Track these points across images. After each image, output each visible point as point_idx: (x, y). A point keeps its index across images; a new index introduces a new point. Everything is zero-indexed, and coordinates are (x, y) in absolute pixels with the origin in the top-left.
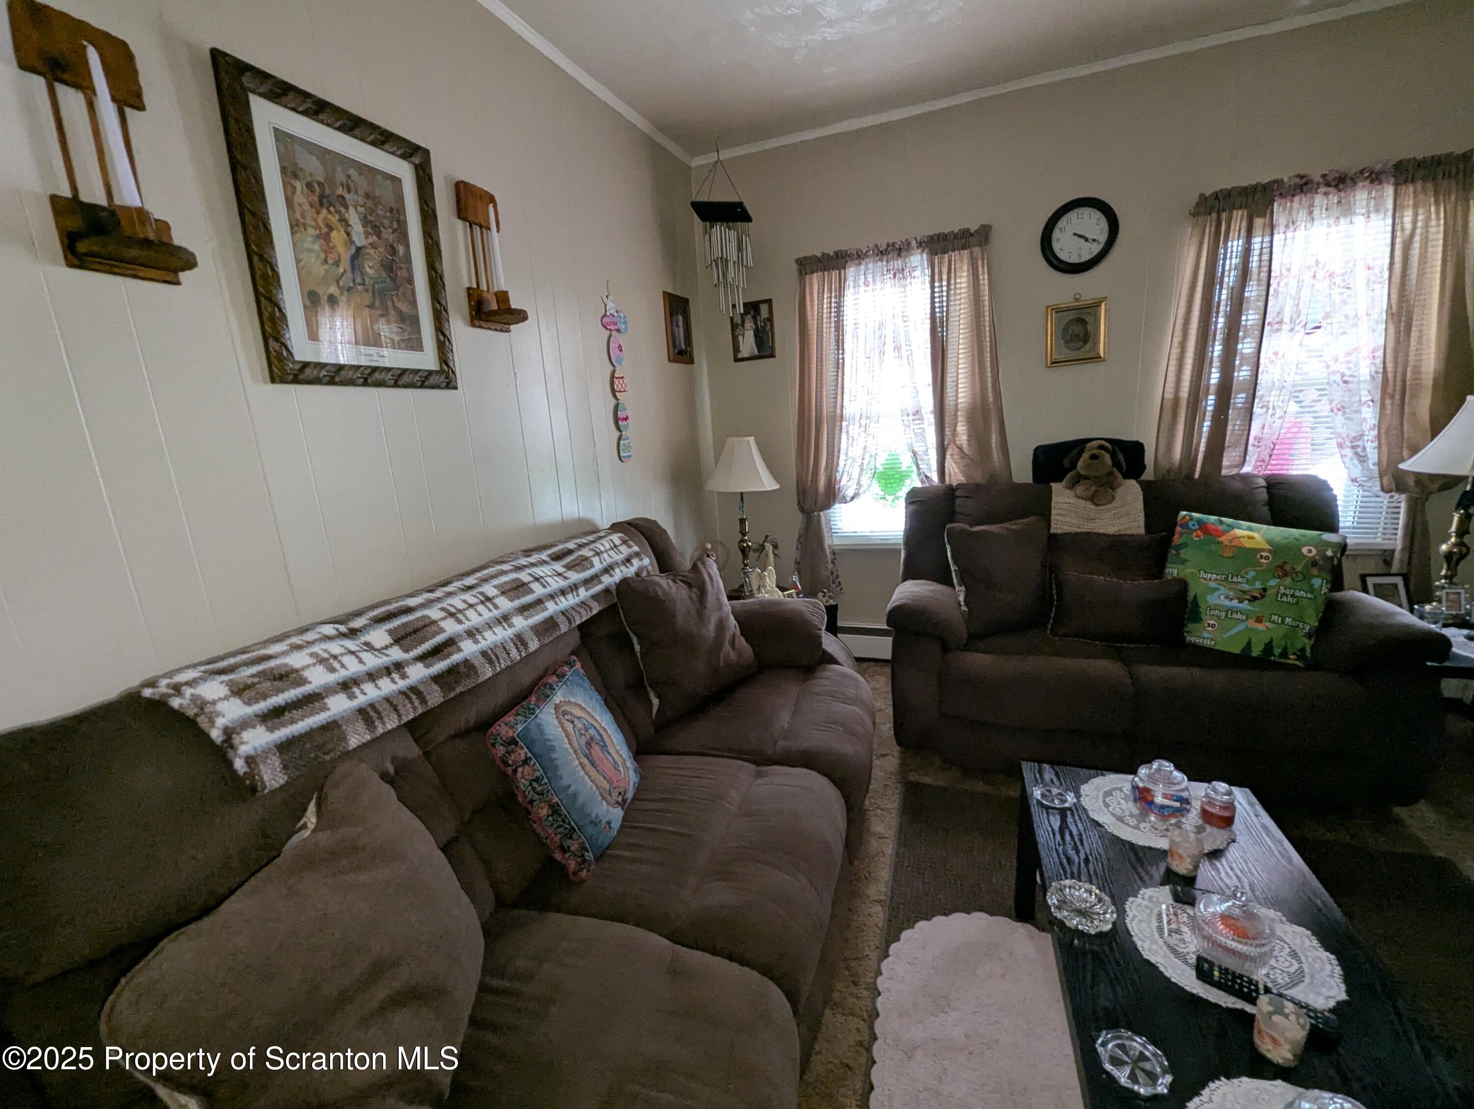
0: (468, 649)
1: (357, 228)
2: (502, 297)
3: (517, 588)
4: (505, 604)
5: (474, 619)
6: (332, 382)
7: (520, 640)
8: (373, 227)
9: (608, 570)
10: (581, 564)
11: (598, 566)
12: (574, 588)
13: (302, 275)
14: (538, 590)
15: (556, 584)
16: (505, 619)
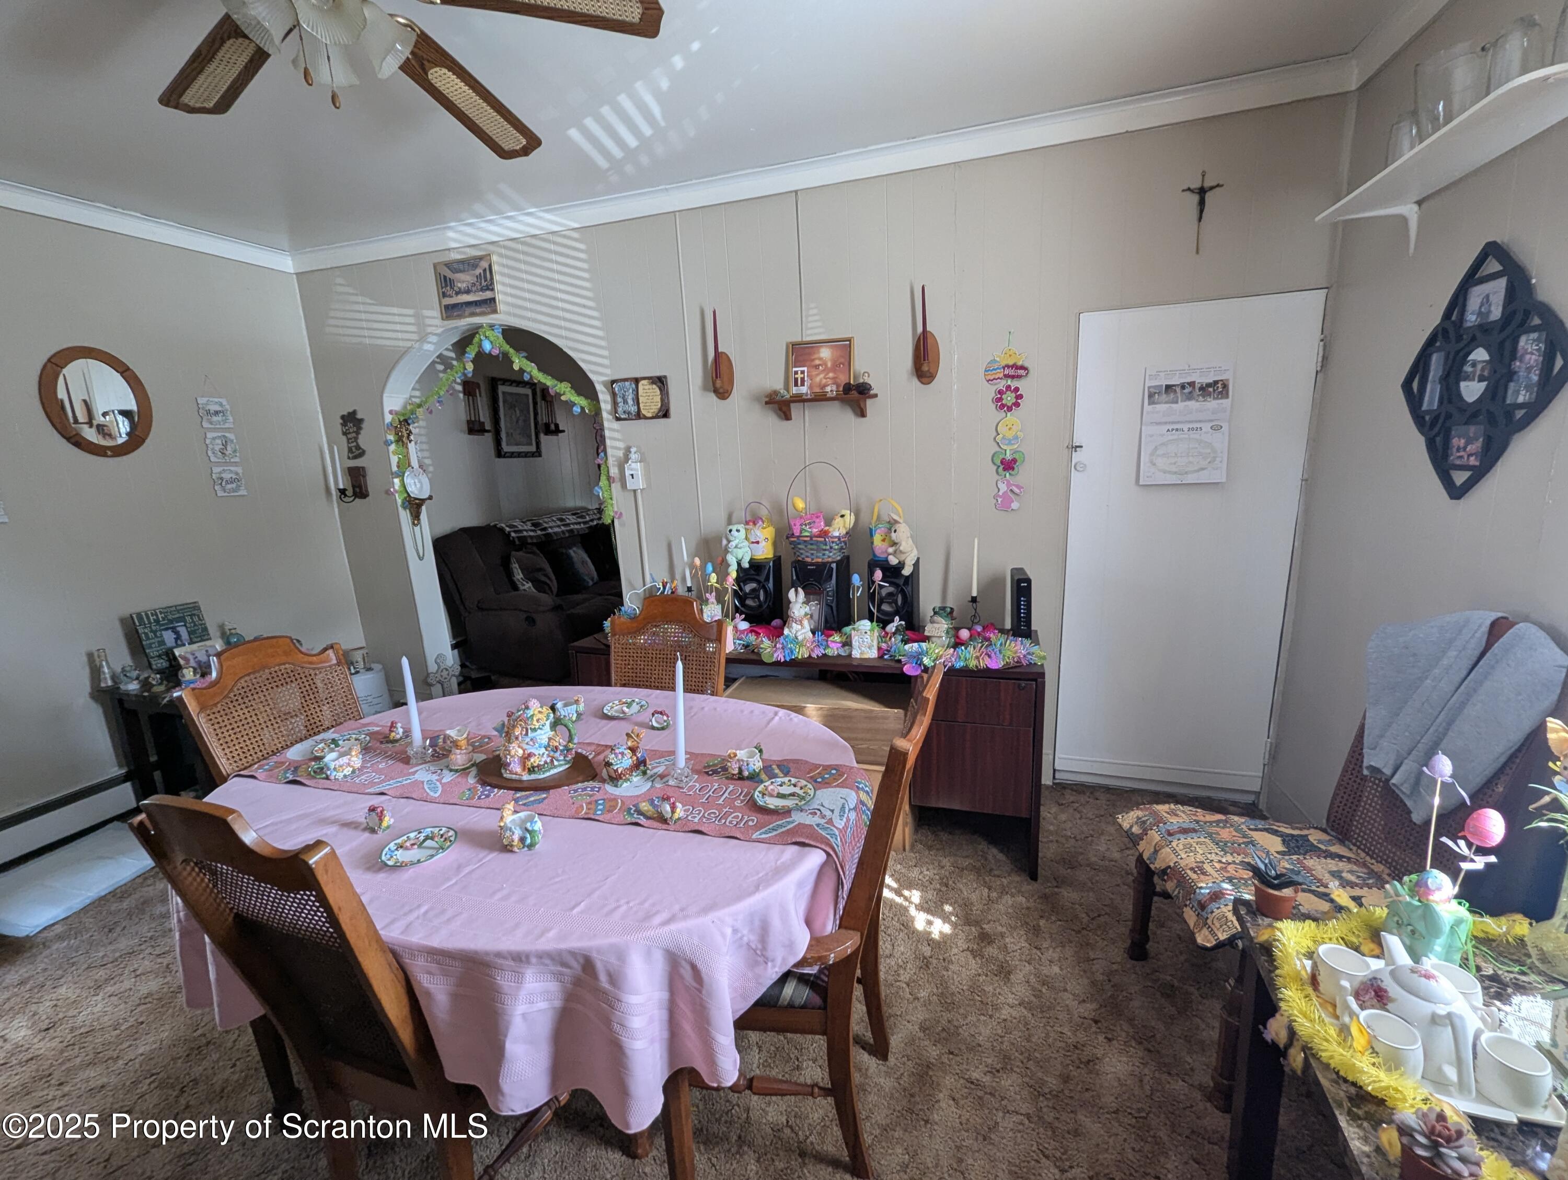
0: (550, 531)
1: (518, 412)
2: (557, 426)
3: (561, 520)
4: (559, 523)
5: (551, 524)
6: (511, 457)
7: (563, 532)
8: (521, 411)
9: (592, 520)
10: (582, 517)
11: (588, 518)
12: (579, 523)
13: (506, 427)
14: (568, 521)
15: (574, 521)
16: (559, 526)
